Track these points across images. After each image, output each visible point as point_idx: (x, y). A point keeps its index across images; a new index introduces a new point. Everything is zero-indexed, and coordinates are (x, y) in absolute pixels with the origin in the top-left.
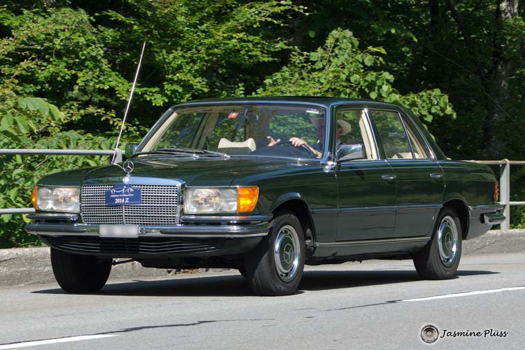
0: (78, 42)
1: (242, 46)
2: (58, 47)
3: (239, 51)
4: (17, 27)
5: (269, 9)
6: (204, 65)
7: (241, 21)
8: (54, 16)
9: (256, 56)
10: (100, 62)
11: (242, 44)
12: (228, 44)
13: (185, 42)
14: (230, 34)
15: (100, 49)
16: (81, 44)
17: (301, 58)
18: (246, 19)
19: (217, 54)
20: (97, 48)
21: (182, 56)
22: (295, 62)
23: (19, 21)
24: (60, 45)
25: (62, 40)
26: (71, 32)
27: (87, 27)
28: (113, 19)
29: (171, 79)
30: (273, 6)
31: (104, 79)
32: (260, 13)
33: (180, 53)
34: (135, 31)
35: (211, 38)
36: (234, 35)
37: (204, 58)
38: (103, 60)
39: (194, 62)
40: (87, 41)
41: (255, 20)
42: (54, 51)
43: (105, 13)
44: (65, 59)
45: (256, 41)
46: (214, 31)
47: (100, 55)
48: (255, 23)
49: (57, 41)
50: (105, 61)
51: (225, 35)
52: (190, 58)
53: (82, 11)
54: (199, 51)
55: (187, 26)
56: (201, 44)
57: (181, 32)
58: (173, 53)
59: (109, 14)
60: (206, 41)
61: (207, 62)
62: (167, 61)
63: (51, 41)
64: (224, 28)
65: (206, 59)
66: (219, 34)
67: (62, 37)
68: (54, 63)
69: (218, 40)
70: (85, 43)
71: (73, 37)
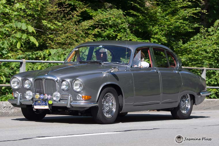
0: (118, 22)
1: (181, 25)
2: (110, 24)
3: (180, 27)
4: (95, 16)
5: (192, 11)
6: (166, 32)
7: (181, 15)
8: (109, 12)
9: (187, 29)
10: (126, 30)
11: (181, 24)
12: (176, 24)
13: (159, 23)
14: (176, 20)
15: (126, 25)
16: (119, 23)
17: (204, 30)
18: (183, 15)
19: (171, 28)
20: (125, 24)
21: (158, 28)
22: (202, 32)
23: (96, 14)
24: (111, 23)
25: (112, 21)
26: (116, 18)
27: (122, 16)
28: (132, 13)
29: (153, 37)
30: (194, 10)
31: (128, 36)
32: (188, 12)
33: (157, 27)
34: (140, 18)
35: (169, 22)
36: (178, 21)
37: (166, 29)
38: (128, 29)
39: (163, 31)
40: (122, 21)
41: (186, 15)
42: (109, 25)
43: (129, 11)
44: (113, 28)
45: (187, 23)
46: (170, 19)
47: (126, 27)
48: (187, 16)
49: (110, 21)
50: (128, 30)
51: (175, 21)
52: (161, 29)
53: (120, 10)
54: (164, 27)
55: (160, 17)
56: (165, 24)
57: (158, 19)
58: (154, 27)
59: (130, 11)
60: (167, 23)
61: (168, 31)
62: (152, 30)
63: (108, 21)
64: (174, 18)
65: (167, 30)
66: (172, 20)
67: (112, 20)
68: (109, 30)
69: (172, 22)
70: (121, 22)
71: (116, 20)
